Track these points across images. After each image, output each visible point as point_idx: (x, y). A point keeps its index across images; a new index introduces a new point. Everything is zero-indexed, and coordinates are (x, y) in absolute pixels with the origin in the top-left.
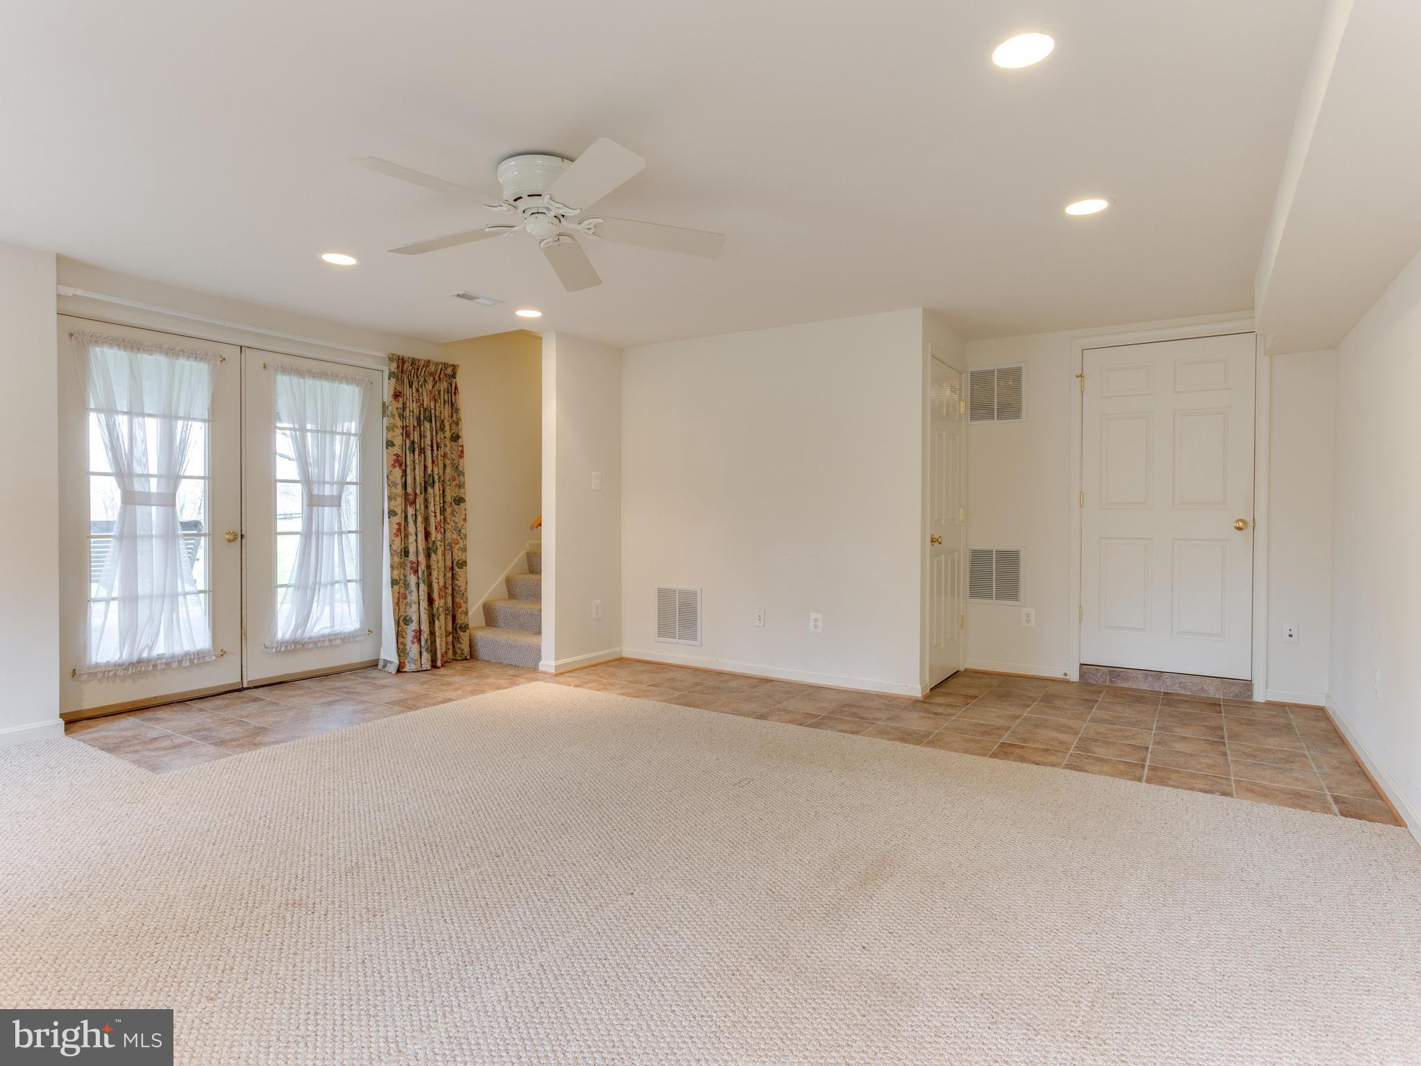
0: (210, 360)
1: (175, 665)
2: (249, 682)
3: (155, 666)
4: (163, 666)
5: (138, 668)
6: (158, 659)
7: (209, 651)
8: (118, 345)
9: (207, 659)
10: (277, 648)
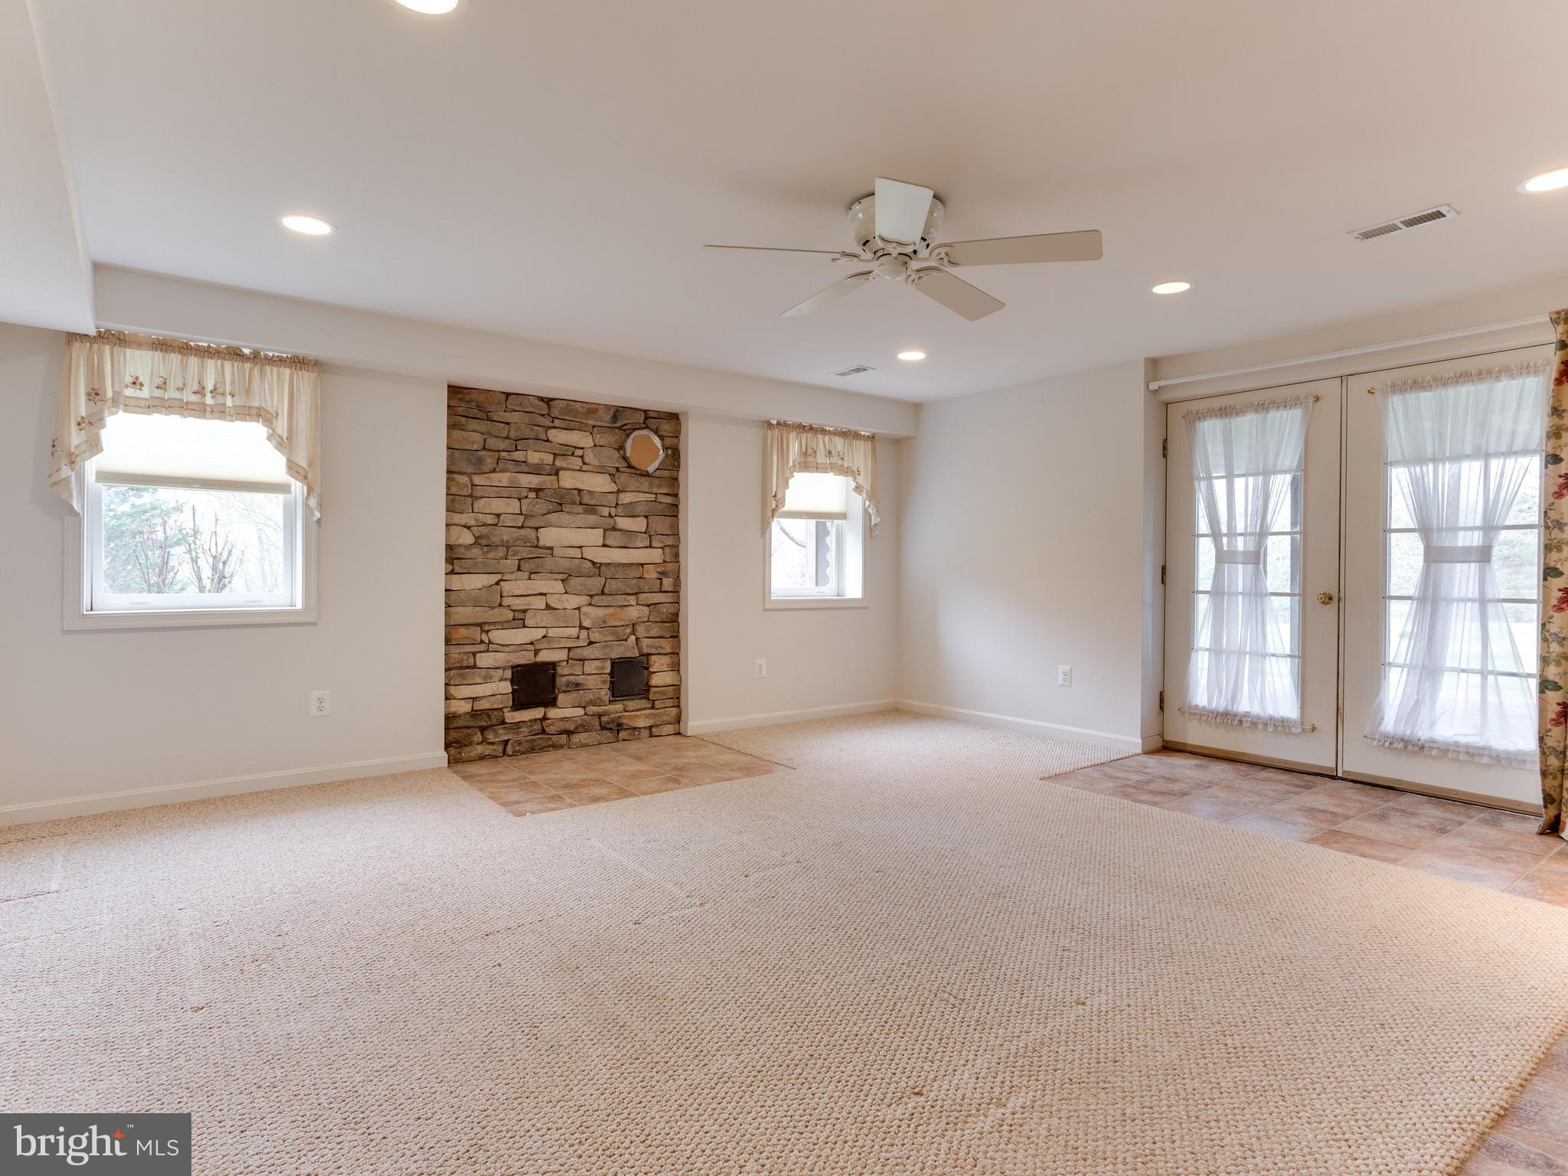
0: (1301, 404)
1: (1260, 726)
2: (1344, 772)
3: (1241, 722)
4: (1249, 724)
5: (1228, 719)
6: (1245, 716)
7: (1295, 722)
8: (1216, 416)
9: (1294, 730)
10: (1379, 741)
